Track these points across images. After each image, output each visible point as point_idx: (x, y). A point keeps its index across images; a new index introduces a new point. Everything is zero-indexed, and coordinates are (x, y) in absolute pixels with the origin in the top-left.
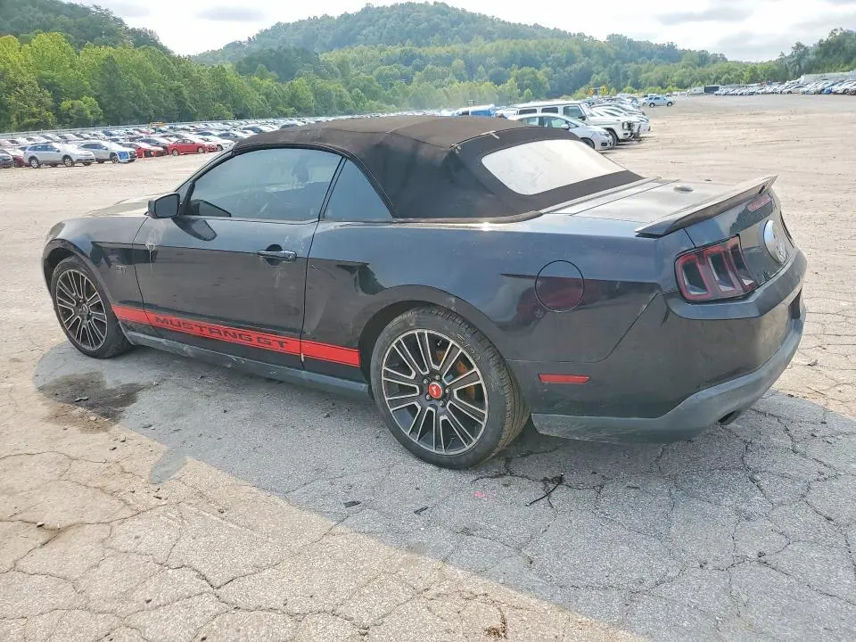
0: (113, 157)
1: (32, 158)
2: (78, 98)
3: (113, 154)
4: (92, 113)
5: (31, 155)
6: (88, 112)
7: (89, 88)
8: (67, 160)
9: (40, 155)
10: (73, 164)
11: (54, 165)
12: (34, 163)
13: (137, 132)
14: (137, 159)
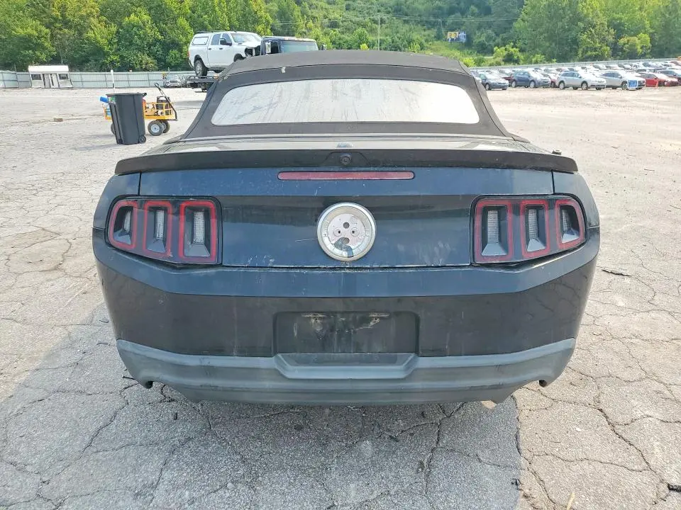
0: (624, 85)
1: (562, 82)
2: (635, 35)
3: (625, 82)
4: (642, 48)
5: (561, 79)
6: (639, 47)
7: (648, 26)
8: (585, 85)
9: (568, 80)
10: (587, 88)
11: (575, 88)
12: (562, 86)
13: (673, 64)
14: (644, 88)
